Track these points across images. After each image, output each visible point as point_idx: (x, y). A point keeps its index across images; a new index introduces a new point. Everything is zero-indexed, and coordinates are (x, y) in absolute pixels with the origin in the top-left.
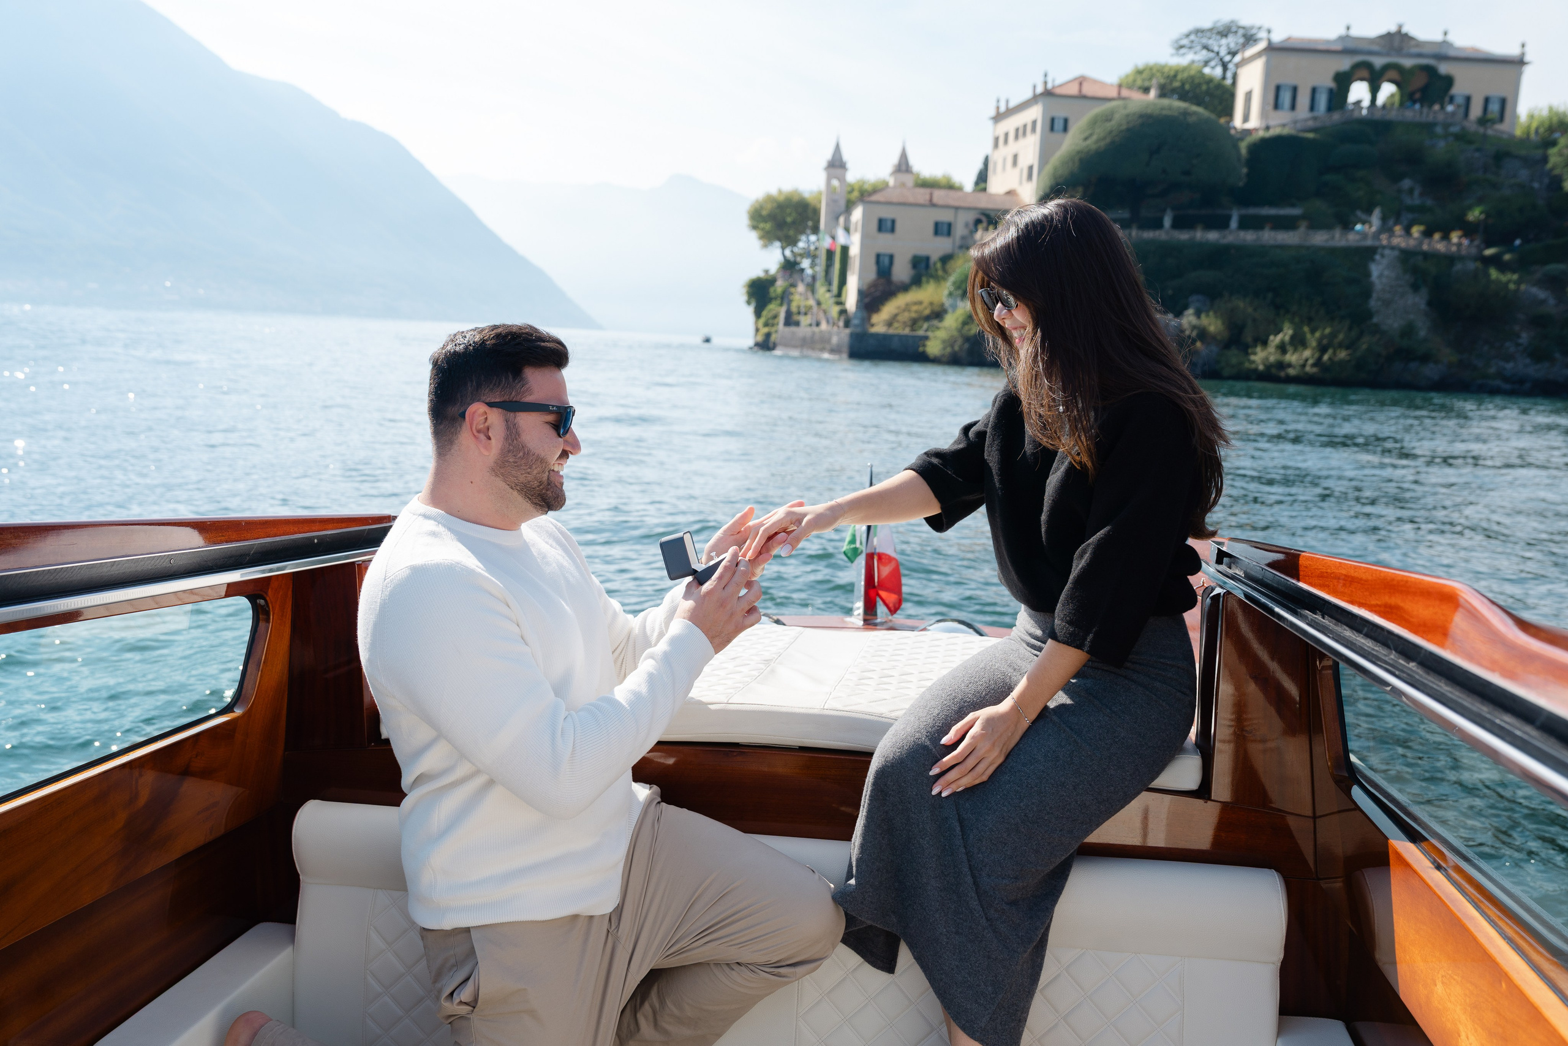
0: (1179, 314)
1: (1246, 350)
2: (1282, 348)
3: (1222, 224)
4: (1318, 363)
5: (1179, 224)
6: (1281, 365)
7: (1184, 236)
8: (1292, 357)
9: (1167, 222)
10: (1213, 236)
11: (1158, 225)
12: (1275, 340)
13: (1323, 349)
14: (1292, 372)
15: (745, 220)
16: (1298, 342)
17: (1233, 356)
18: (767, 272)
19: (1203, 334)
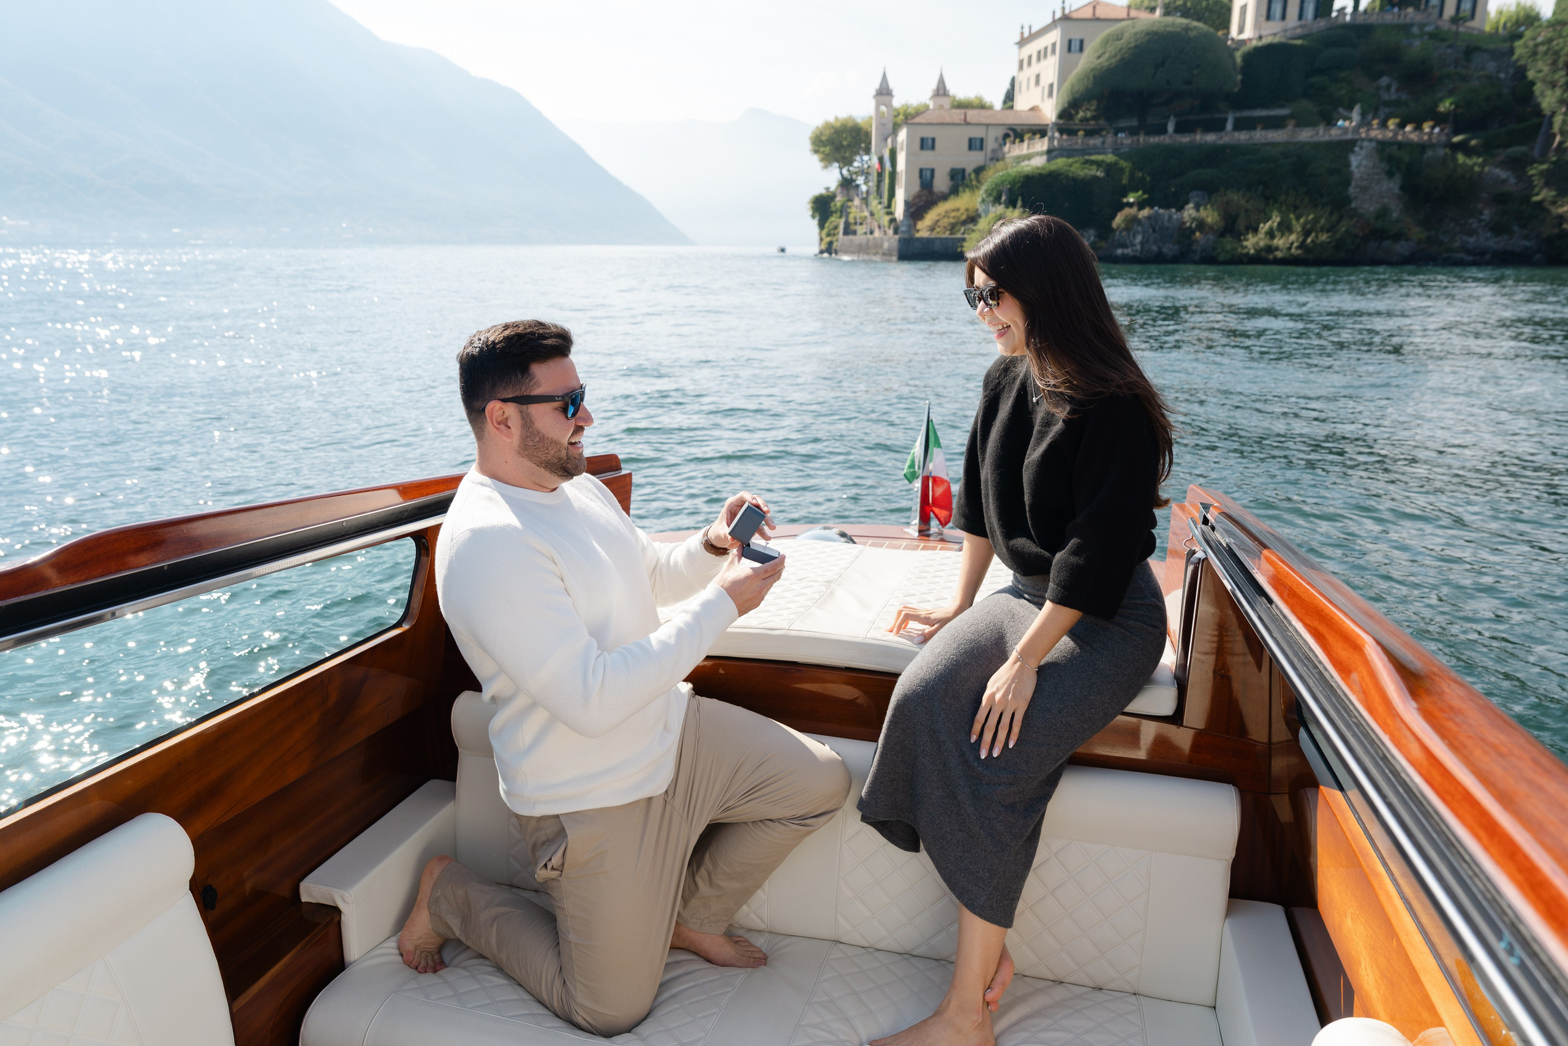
0: (1180, 208)
1: (1239, 236)
2: (1271, 234)
3: (1219, 126)
4: (1302, 245)
5: (1180, 129)
6: (1270, 249)
7: (1185, 139)
8: (1279, 242)
9: (1171, 127)
10: (1211, 138)
11: (1163, 130)
12: (1264, 227)
13: (1307, 233)
14: (1279, 254)
15: (807, 146)
16: (1285, 227)
17: (1228, 243)
18: (827, 189)
19: (1201, 225)
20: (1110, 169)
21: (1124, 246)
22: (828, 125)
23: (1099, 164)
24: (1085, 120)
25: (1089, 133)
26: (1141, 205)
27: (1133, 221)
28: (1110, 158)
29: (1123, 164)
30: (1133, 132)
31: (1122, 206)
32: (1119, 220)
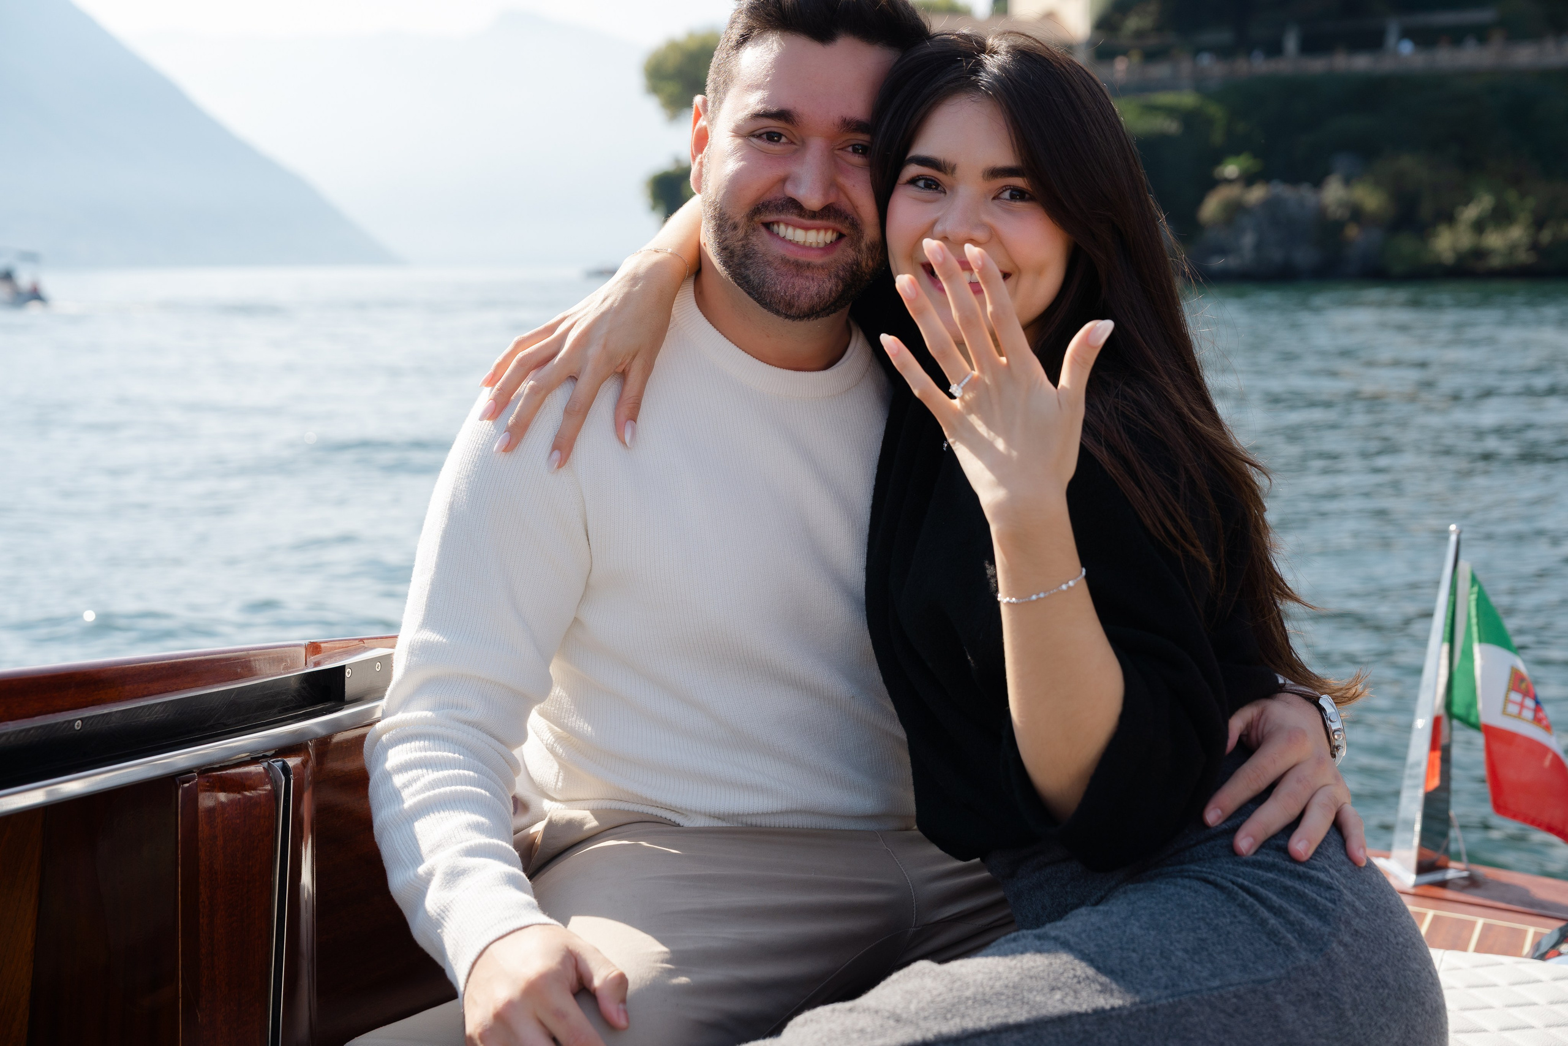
0: (1318, 182)
1: (1423, 230)
2: (1479, 227)
3: (1373, 42)
4: (1534, 246)
5: (1311, 46)
6: (1479, 253)
7: (1317, 65)
8: (1495, 240)
9: (1291, 43)
10: (1361, 63)
11: (1274, 49)
12: (1470, 213)
13: (1539, 223)
14: (1496, 262)
15: (634, 80)
16: (1501, 216)
17: (1406, 245)
18: (677, 161)
19: (1357, 214)
20: (1190, 119)
21: (1222, 251)
22: (673, 46)
23: (1170, 111)
24: (1139, 34)
25: (1151, 56)
26: (1248, 180)
27: (1235, 211)
28: (1187, 99)
29: (1215, 111)
30: (1224, 53)
31: (1212, 183)
32: (1211, 207)
